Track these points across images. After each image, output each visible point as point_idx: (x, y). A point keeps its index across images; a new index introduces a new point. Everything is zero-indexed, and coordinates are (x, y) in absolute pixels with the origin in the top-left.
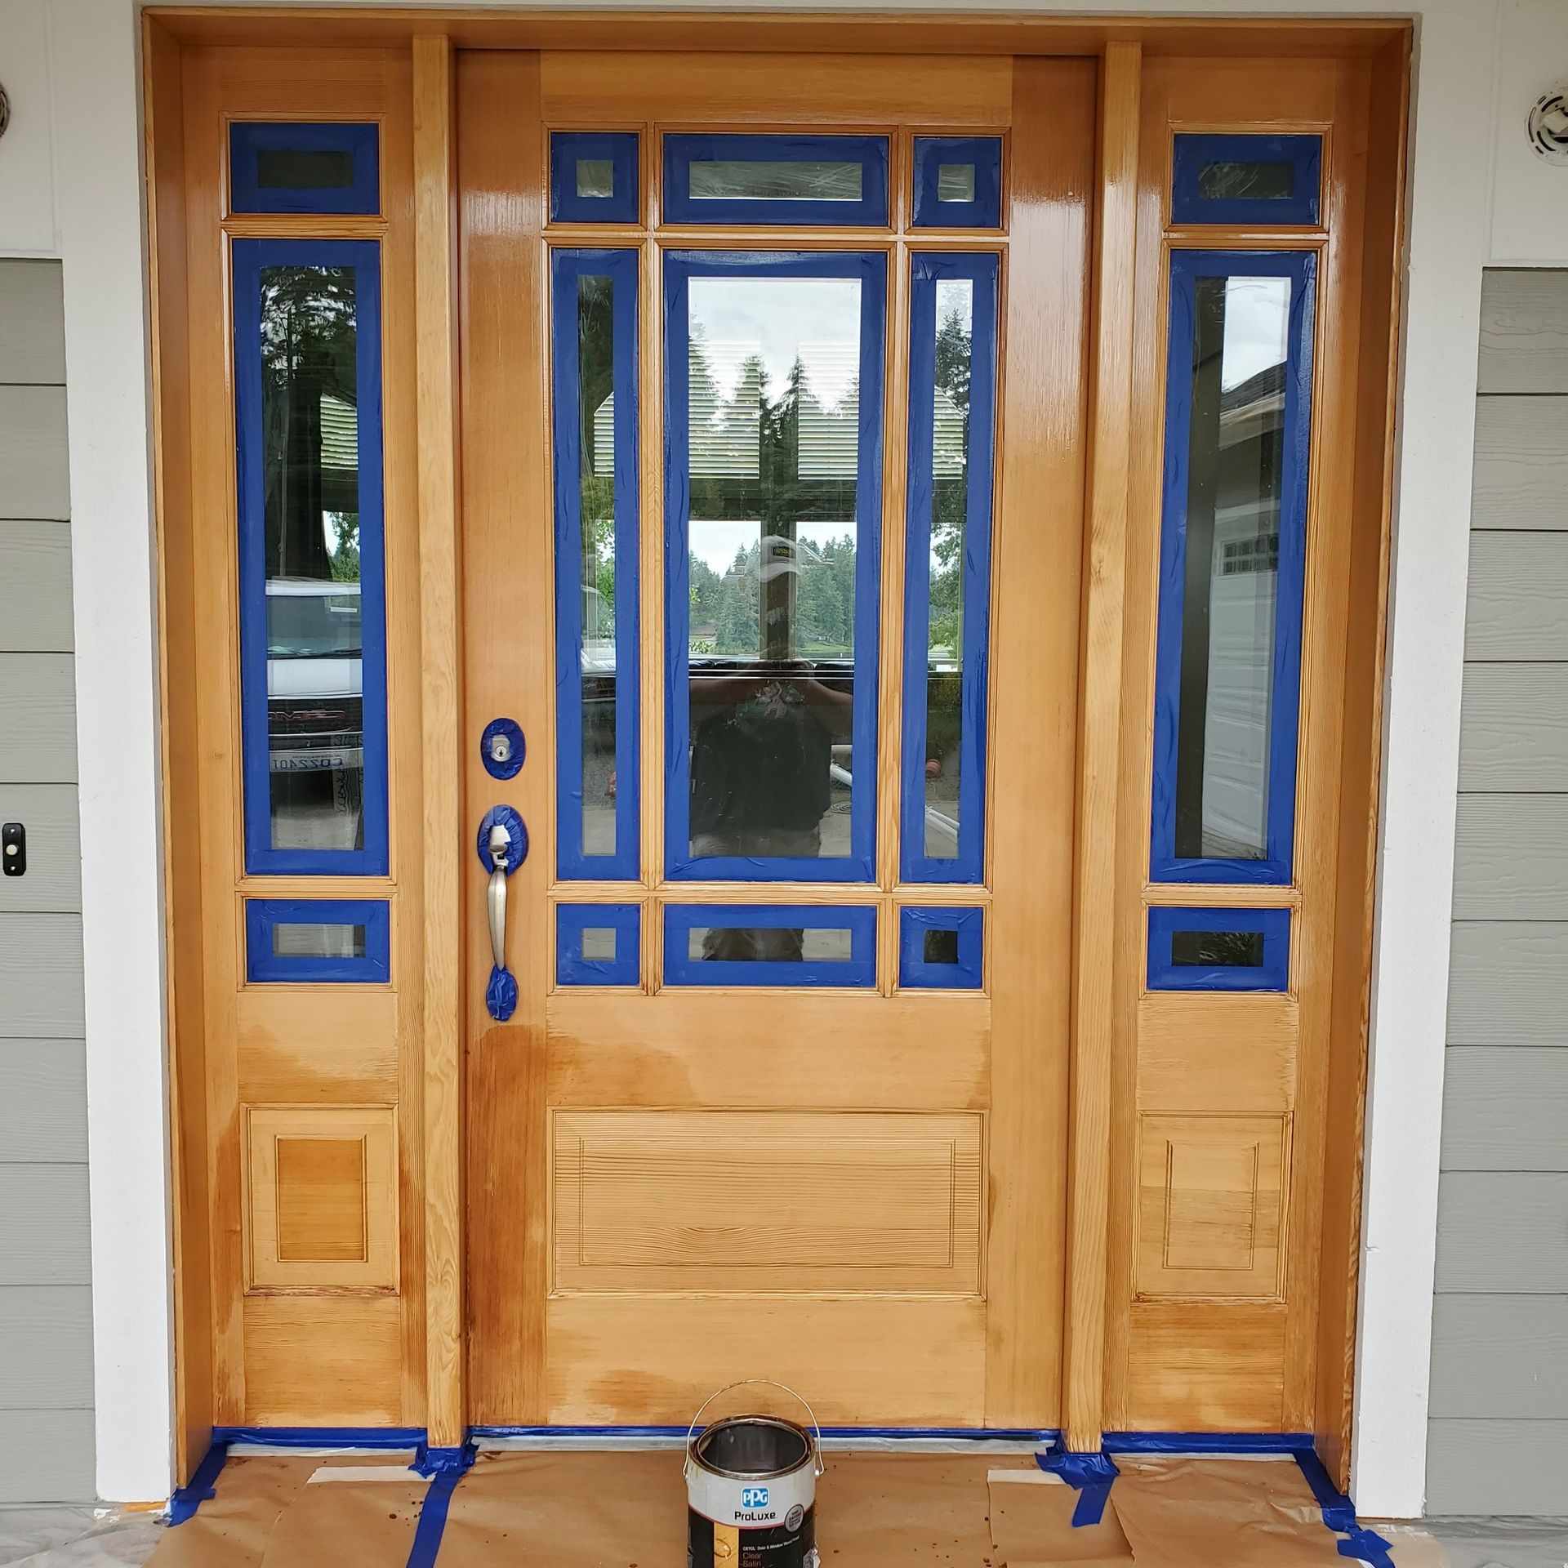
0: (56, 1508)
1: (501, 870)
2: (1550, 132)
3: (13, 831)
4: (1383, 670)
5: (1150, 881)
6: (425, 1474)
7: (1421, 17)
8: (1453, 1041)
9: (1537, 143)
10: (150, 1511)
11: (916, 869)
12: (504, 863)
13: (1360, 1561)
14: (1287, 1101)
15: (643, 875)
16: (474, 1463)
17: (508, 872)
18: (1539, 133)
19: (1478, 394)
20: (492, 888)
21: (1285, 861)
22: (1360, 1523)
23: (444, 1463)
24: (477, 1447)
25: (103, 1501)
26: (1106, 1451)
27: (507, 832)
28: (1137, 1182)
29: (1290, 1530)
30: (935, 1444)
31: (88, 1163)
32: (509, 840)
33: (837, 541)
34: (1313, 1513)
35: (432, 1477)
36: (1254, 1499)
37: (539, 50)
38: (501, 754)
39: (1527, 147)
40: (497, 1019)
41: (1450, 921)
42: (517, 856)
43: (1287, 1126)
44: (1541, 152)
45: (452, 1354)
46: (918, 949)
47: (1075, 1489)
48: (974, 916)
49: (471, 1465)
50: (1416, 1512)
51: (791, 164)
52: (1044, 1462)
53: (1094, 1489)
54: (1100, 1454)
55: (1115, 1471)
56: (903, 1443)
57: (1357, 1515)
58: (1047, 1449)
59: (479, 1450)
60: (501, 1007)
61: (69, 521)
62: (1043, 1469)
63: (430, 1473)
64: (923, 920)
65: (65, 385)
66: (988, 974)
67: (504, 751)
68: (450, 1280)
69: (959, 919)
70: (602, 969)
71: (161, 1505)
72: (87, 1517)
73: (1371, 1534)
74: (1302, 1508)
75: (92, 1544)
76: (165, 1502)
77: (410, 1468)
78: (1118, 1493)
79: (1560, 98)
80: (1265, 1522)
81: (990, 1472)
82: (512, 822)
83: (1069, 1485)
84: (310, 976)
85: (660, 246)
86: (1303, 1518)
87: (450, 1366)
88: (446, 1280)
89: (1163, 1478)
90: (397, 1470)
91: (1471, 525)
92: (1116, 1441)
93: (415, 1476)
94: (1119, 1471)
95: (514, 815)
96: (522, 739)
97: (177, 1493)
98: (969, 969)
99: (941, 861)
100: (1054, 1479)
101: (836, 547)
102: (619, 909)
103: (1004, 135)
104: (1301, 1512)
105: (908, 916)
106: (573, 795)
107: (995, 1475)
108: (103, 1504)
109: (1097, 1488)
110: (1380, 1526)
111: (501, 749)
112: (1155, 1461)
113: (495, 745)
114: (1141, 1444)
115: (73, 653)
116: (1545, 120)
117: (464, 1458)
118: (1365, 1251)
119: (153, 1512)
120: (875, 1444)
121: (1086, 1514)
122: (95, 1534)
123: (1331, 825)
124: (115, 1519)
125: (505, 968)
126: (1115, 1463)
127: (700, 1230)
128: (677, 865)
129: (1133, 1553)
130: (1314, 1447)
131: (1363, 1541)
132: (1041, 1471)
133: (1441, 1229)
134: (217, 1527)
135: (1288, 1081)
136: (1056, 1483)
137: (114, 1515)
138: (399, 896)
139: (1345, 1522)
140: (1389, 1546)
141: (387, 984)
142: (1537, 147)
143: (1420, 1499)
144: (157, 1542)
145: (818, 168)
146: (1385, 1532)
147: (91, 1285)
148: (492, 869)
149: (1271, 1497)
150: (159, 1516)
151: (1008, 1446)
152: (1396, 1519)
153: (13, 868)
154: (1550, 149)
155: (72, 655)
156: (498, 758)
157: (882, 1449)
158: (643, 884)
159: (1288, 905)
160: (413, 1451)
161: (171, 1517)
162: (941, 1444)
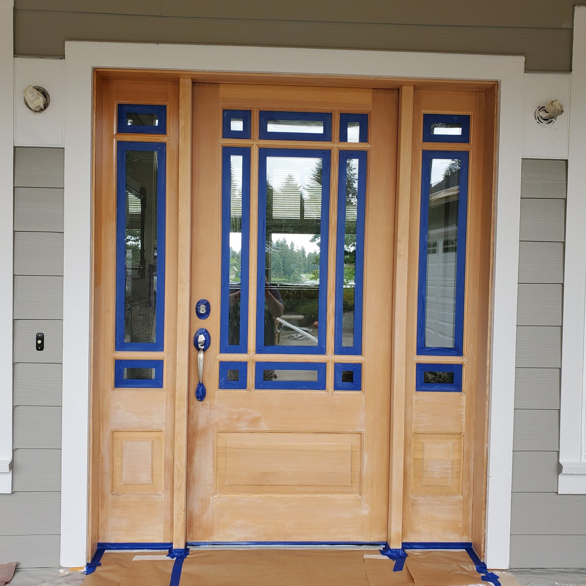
0: (46, 570)
1: (202, 349)
2: (541, 117)
3: (40, 335)
4: (492, 286)
5: (417, 355)
6: (172, 557)
7: (501, 81)
8: (516, 407)
9: (538, 120)
10: (79, 570)
11: (340, 350)
12: (203, 347)
13: (489, 582)
14: (462, 428)
15: (249, 352)
16: (189, 554)
17: (204, 350)
18: (538, 117)
19: (521, 198)
20: (199, 356)
21: (461, 348)
22: (489, 571)
23: (179, 554)
24: (189, 549)
25: (62, 567)
26: (403, 548)
27: (204, 337)
28: (413, 456)
29: (466, 573)
30: (345, 547)
31: (61, 449)
32: (205, 340)
33: (280, 240)
34: (473, 568)
35: (175, 559)
36: (453, 563)
37: (219, 83)
38: (203, 311)
39: (535, 122)
40: (199, 400)
41: (515, 368)
42: (207, 345)
43: (462, 437)
44: (539, 123)
45: (182, 516)
46: (340, 377)
47: (393, 561)
48: (359, 366)
49: (188, 555)
50: (507, 567)
51: (300, 121)
52: (383, 552)
53: (400, 561)
54: (401, 549)
55: (406, 555)
56: (334, 547)
57: (487, 568)
58: (383, 548)
59: (190, 550)
60: (201, 396)
61: (63, 233)
62: (382, 555)
63: (174, 557)
64: (342, 367)
65: (63, 188)
66: (363, 386)
67: (204, 310)
68: (182, 490)
69: (354, 367)
70: (234, 384)
71: (82, 568)
72: (57, 572)
73: (492, 574)
74: (469, 566)
75: (61, 580)
76: (84, 567)
77: (167, 556)
78: (407, 561)
79: (544, 107)
80: (458, 570)
81: (364, 556)
82: (206, 334)
83: (391, 560)
84: (136, 386)
85: (258, 147)
86: (469, 569)
87: (181, 520)
88: (181, 490)
89: (422, 557)
90: (162, 556)
91: (519, 239)
92: (407, 545)
93: (169, 558)
94: (407, 555)
95: (206, 331)
96: (209, 306)
97: (88, 564)
98: (357, 384)
99: (348, 348)
100: (386, 558)
101: (280, 242)
102: (240, 363)
103: (369, 113)
104: (469, 567)
105: (337, 366)
106: (226, 325)
107: (366, 556)
108: (62, 568)
109: (400, 560)
110: (495, 572)
111: (203, 310)
112: (419, 551)
113: (201, 308)
114: (414, 546)
115: (63, 276)
116: (540, 113)
117: (185, 552)
118: (489, 478)
119: (80, 570)
120: (325, 547)
121: (398, 568)
122: (61, 577)
123: (475, 337)
124: (67, 573)
125: (202, 383)
126: (406, 552)
127: (266, 473)
128: (260, 348)
129: (414, 581)
130: (472, 547)
131: (489, 576)
132: (381, 555)
133: (514, 471)
134: (103, 575)
135: (462, 422)
136: (387, 559)
137: (66, 572)
138: (167, 358)
139: (483, 570)
140: (498, 577)
141: (162, 388)
142: (538, 122)
143: (508, 562)
144: (83, 580)
145: (309, 123)
146: (496, 573)
147: (61, 491)
148: (199, 349)
149: (459, 562)
150: (82, 572)
151: (370, 547)
152: (500, 569)
153: (40, 348)
154: (542, 122)
155: (62, 277)
156: (202, 312)
157: (327, 549)
158: (249, 355)
159: (461, 363)
160: (168, 550)
161: (86, 572)
162: (347, 547)
